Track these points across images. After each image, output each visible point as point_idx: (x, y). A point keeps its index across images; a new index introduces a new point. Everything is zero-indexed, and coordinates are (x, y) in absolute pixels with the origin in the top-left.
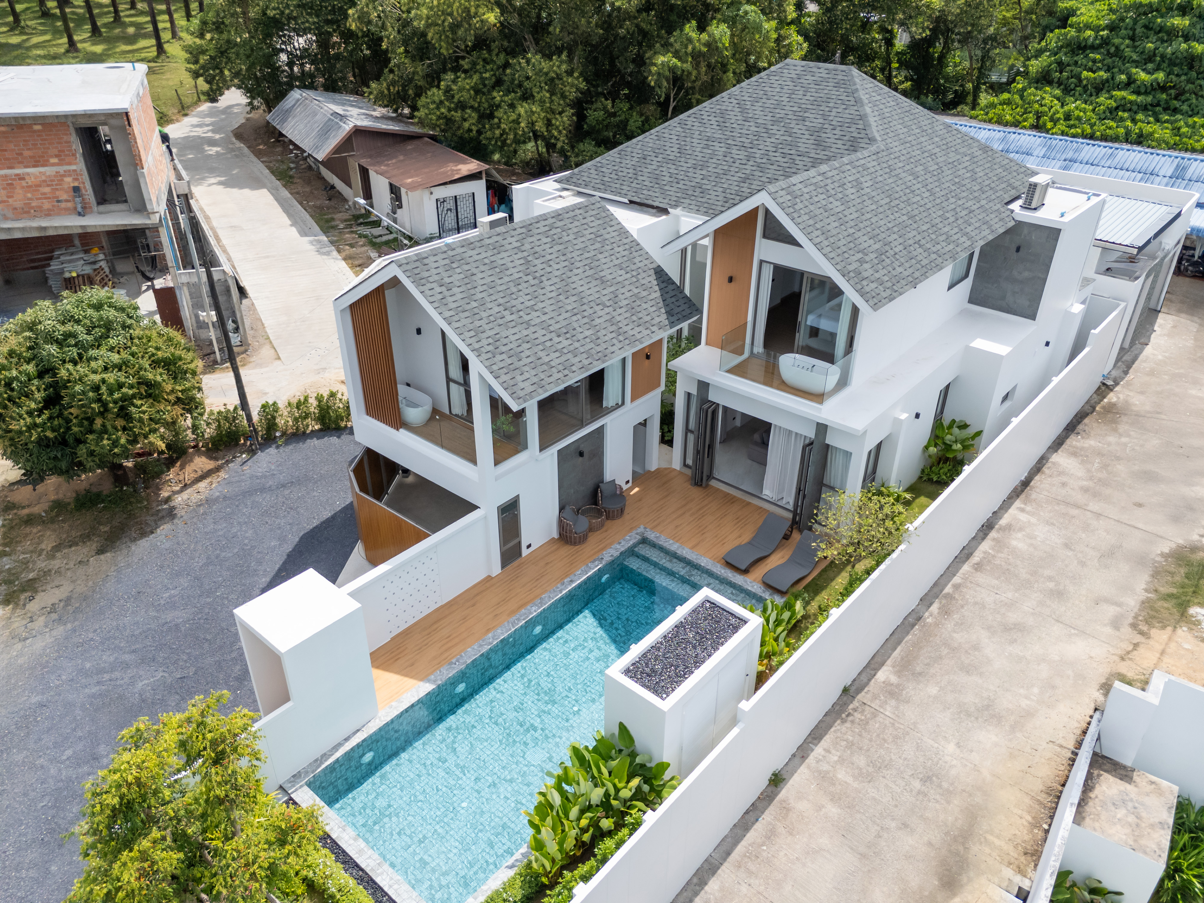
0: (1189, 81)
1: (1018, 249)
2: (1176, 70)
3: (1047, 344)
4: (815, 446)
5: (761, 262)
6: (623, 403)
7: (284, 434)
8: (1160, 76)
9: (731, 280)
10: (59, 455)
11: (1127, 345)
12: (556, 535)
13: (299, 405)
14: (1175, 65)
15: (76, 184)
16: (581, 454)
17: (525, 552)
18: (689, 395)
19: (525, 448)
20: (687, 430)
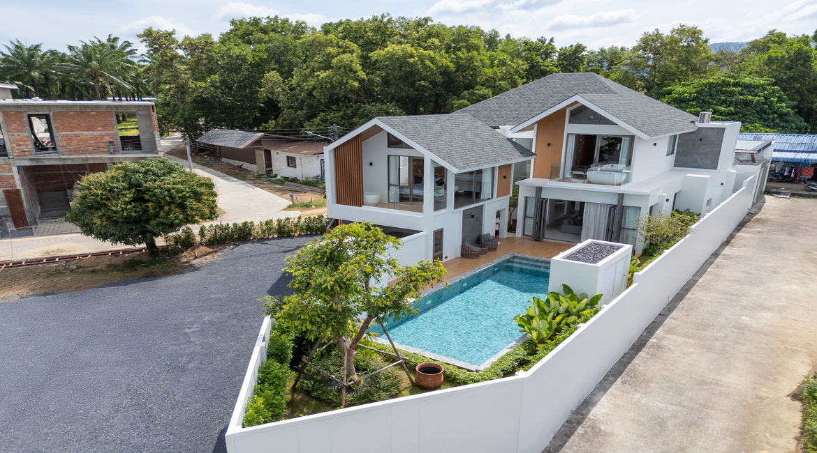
0: (747, 110)
1: (701, 140)
2: (739, 107)
3: (722, 184)
4: (618, 208)
5: (568, 134)
6: (492, 198)
7: (254, 239)
8: (732, 109)
9: (549, 145)
10: (134, 228)
11: (755, 201)
12: (459, 255)
13: (267, 223)
14: (738, 105)
15: (111, 140)
16: (473, 217)
17: (445, 260)
18: (526, 198)
19: (445, 207)
20: (525, 217)
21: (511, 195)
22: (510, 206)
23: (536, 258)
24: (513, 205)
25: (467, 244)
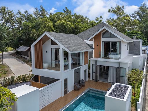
3: (141, 60)
4: (119, 68)
5: (102, 42)
6: (83, 65)
12: (73, 90)
16: (77, 72)
17: (68, 92)
18: (93, 65)
19: (68, 69)
20: (93, 72)
21: (88, 64)
22: (88, 68)
23: (97, 90)
24: (89, 68)
25: (76, 85)
